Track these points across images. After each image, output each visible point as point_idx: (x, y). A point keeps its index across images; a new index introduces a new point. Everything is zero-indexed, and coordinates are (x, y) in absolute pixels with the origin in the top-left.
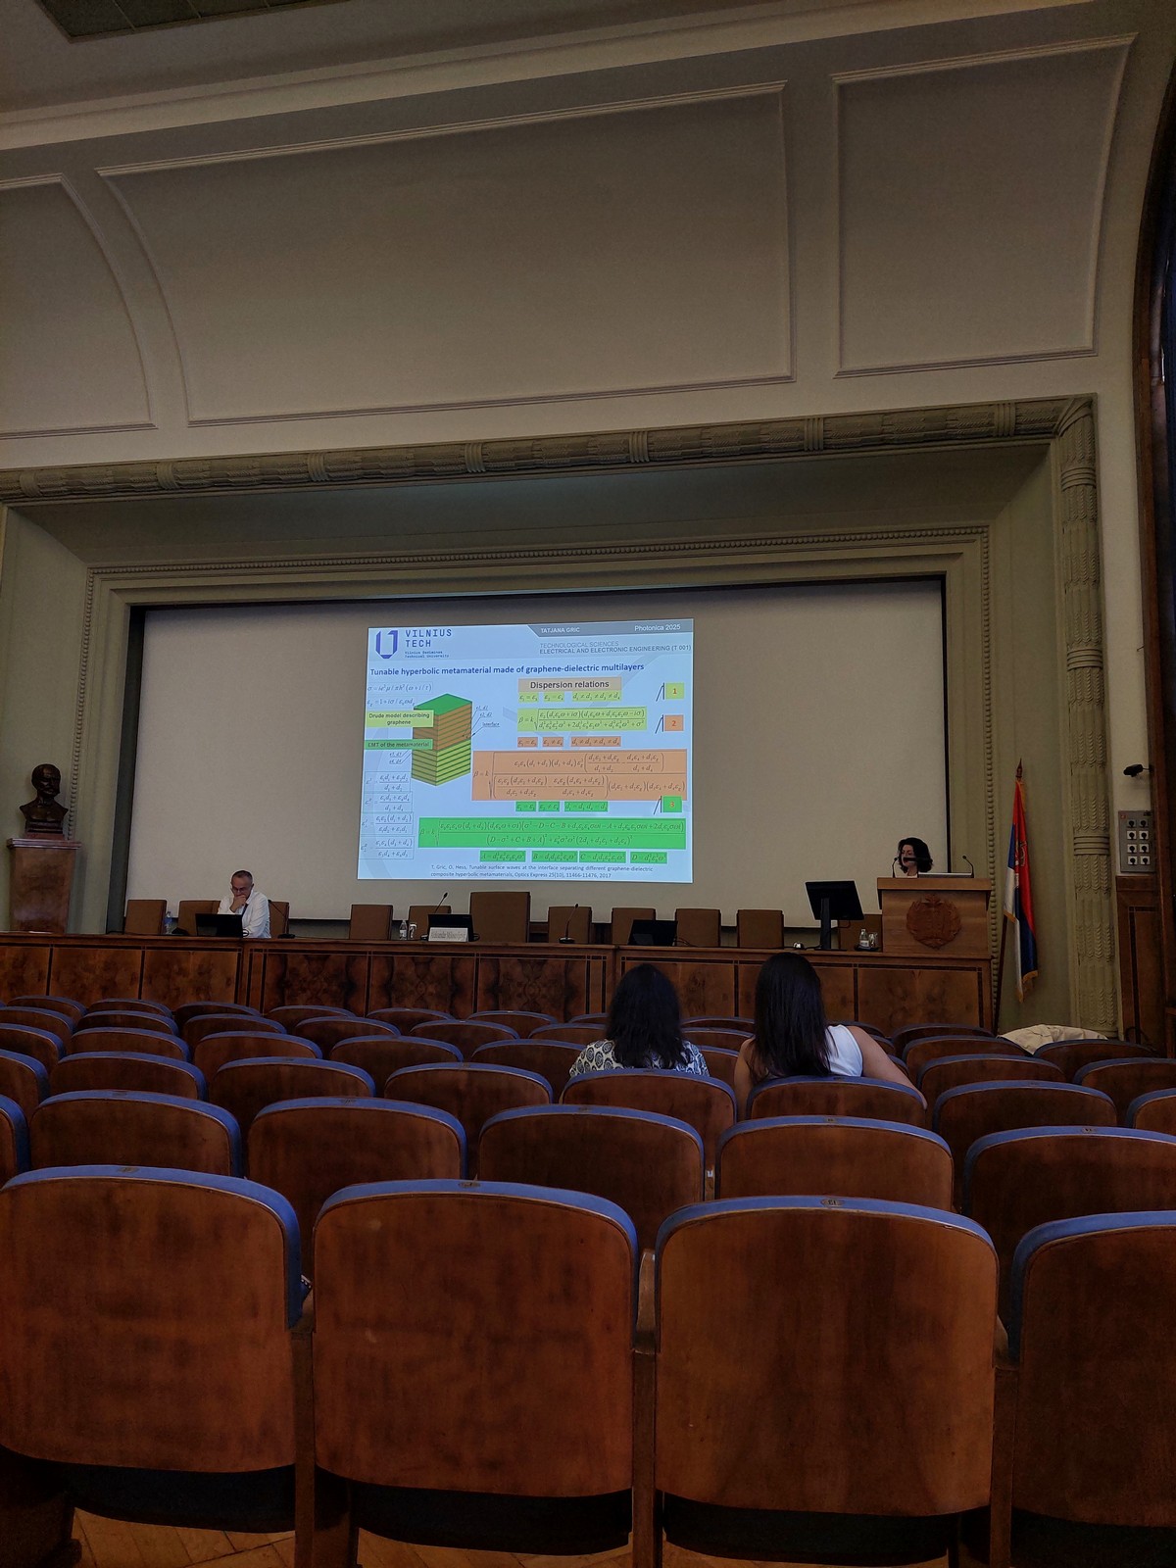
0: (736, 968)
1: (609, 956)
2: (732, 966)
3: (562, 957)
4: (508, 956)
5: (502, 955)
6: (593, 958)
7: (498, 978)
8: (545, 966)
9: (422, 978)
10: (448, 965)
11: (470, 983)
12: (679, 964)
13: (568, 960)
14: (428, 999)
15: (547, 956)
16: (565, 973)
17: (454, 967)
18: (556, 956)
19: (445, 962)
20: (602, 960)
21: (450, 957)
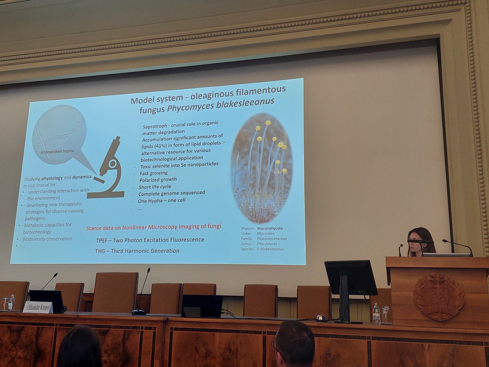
0: (264, 339)
1: (159, 327)
2: (261, 337)
3: (121, 327)
6: (146, 328)
8: (108, 334)
9: (14, 343)
10: (35, 333)
11: (49, 349)
12: (218, 335)
13: (126, 330)
14: (18, 361)
15: (110, 327)
16: (124, 341)
17: (38, 335)
18: (116, 327)
19: (31, 330)
20: (153, 330)
21: (35, 327)
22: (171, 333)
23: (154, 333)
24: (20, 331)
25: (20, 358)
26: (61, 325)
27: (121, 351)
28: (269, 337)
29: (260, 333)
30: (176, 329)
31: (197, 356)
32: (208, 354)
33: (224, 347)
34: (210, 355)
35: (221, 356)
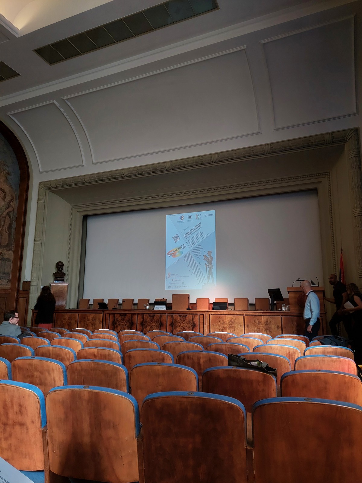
0: (244, 317)
1: (205, 313)
4: (176, 314)
5: (174, 314)
6: (201, 314)
8: (186, 317)
9: (152, 321)
10: (159, 317)
11: (165, 322)
12: (227, 316)
13: (193, 315)
14: (154, 327)
15: (187, 314)
16: (193, 319)
17: (160, 318)
18: (190, 314)
20: (203, 315)
21: (159, 315)
22: (210, 316)
23: (204, 316)
24: (153, 316)
25: (154, 326)
26: (169, 314)
27: (192, 322)
28: (246, 317)
29: (242, 315)
30: (211, 314)
31: (220, 323)
32: (224, 323)
33: (229, 320)
35: (228, 323)
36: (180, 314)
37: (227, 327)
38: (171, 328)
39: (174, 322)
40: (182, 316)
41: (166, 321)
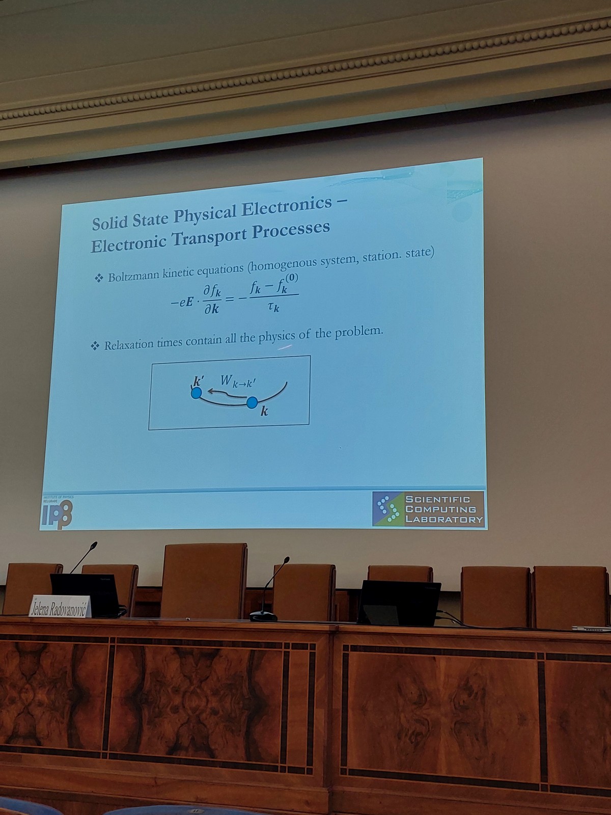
0: (541, 668)
1: (321, 644)
2: (533, 664)
3: (245, 644)
4: (159, 642)
5: (149, 641)
6: (295, 646)
7: (143, 679)
8: (218, 657)
9: (28, 677)
10: (69, 656)
11: (100, 687)
12: (442, 661)
13: (254, 650)
14: (37, 712)
15: (221, 643)
16: (250, 671)
17: (76, 660)
18: (234, 644)
19: (62, 651)
20: (309, 651)
21: (71, 644)
22: (346, 657)
23: (312, 655)
24: (38, 654)
25: (40, 704)
26: (123, 640)
27: (245, 691)
28: (551, 665)
29: (531, 656)
30: (355, 648)
31: (401, 701)
32: (424, 698)
33: (456, 682)
34: (429, 699)
35: (451, 701)
36: (181, 642)
37: (443, 720)
38: (131, 719)
39: (147, 685)
40: (191, 653)
41: (103, 681)
